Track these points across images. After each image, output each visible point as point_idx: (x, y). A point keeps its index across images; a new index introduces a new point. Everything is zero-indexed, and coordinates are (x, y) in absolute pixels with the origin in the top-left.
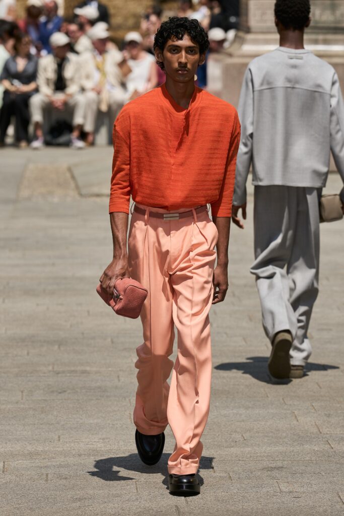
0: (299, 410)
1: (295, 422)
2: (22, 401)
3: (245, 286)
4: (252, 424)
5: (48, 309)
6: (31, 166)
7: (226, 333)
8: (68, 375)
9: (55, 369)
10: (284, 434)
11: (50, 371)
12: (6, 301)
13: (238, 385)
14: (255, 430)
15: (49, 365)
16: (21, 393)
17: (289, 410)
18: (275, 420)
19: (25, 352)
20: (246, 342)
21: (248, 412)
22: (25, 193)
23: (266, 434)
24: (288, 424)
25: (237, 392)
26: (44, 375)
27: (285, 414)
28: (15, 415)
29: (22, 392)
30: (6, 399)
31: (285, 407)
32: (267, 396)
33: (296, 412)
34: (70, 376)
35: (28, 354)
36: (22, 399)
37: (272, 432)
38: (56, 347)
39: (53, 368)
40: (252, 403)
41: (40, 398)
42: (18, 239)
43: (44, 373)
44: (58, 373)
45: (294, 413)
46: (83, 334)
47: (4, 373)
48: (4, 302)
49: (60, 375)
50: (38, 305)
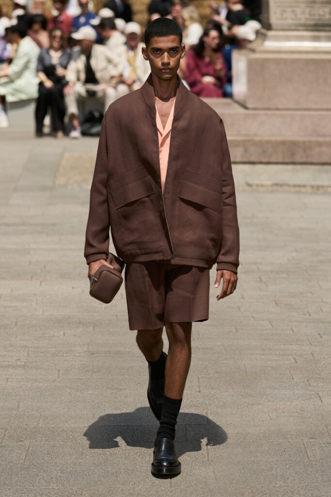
0: (323, 391)
1: (319, 403)
2: (58, 379)
3: (271, 272)
4: (278, 405)
5: (83, 291)
6: (67, 155)
7: (253, 317)
8: (103, 355)
9: (90, 350)
10: (309, 414)
11: (85, 352)
12: (43, 283)
13: (265, 367)
14: (281, 410)
15: (84, 345)
16: (57, 372)
17: (313, 391)
18: (300, 401)
19: (62, 332)
20: (272, 326)
21: (274, 392)
22: (61, 180)
23: (292, 414)
24: (313, 405)
25: (264, 374)
26: (79, 355)
27: (310, 395)
28: (51, 393)
29: (59, 371)
30: (43, 377)
31: (310, 389)
32: (293, 377)
33: (320, 394)
34: (104, 356)
35: (64, 334)
36: (59, 378)
37: (297, 412)
38: (91, 328)
39: (88, 349)
40: (278, 384)
41: (75, 377)
42: (54, 225)
43: (79, 353)
44: (93, 354)
45: (318, 394)
46: (117, 316)
47: (41, 352)
48: (41, 285)
49: (94, 355)
50: (73, 288)
